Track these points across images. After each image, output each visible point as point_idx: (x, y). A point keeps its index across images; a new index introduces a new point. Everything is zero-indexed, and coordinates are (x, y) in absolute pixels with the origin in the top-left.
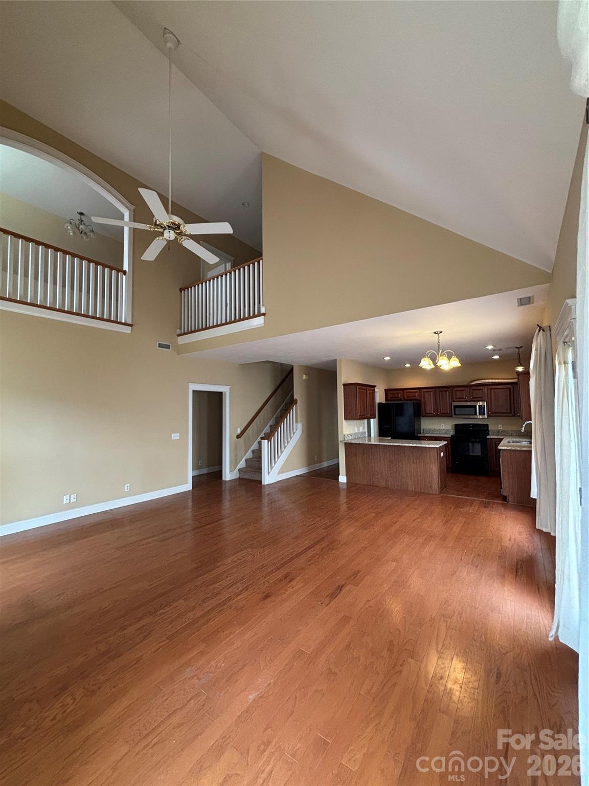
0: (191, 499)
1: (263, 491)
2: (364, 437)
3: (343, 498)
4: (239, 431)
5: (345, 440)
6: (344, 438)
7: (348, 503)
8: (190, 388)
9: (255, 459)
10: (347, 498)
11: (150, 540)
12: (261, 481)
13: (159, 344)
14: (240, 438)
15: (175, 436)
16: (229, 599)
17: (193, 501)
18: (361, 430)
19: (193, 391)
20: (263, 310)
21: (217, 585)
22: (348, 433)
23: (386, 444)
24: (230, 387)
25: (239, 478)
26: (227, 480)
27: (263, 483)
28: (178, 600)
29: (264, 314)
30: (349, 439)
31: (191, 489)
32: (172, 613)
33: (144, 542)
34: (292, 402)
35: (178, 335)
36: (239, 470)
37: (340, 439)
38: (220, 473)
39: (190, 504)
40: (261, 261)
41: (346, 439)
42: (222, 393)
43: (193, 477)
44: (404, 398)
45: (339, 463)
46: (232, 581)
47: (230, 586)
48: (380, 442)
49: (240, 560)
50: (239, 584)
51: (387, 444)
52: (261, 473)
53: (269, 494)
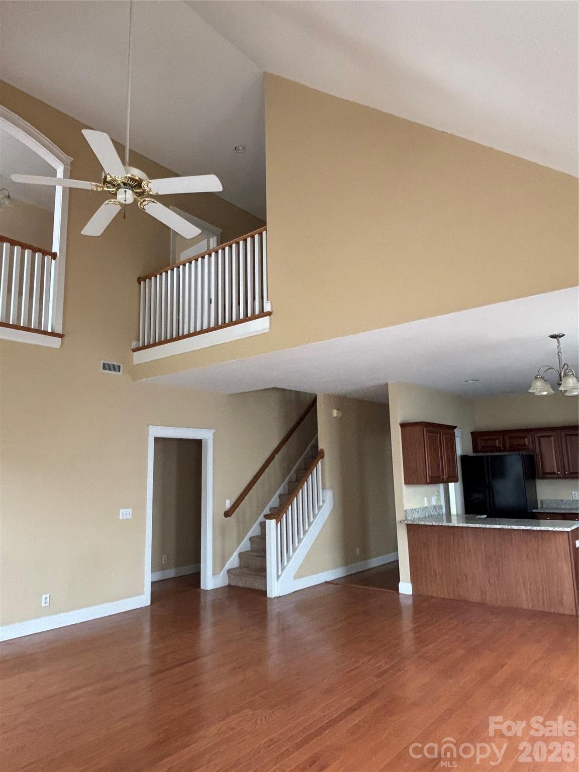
0: (149, 622)
1: (269, 608)
2: (439, 515)
3: (407, 623)
4: (228, 504)
5: (407, 520)
6: (406, 517)
7: (416, 630)
8: (150, 433)
9: (255, 554)
10: (415, 623)
12: (266, 592)
13: (104, 364)
14: (230, 516)
15: (125, 514)
17: (152, 626)
18: (434, 502)
19: (156, 439)
20: (268, 308)
22: (413, 507)
23: (478, 526)
24: (214, 431)
25: (229, 586)
26: (209, 589)
27: (269, 595)
29: (269, 314)
30: (414, 518)
31: (148, 603)
34: (316, 455)
35: (134, 350)
36: (229, 571)
37: (399, 517)
38: (195, 578)
39: (147, 629)
40: (264, 233)
41: (409, 518)
42: (201, 440)
43: (152, 583)
44: (504, 446)
45: (397, 561)
48: (467, 523)
51: (481, 526)
52: (265, 577)
53: (279, 614)
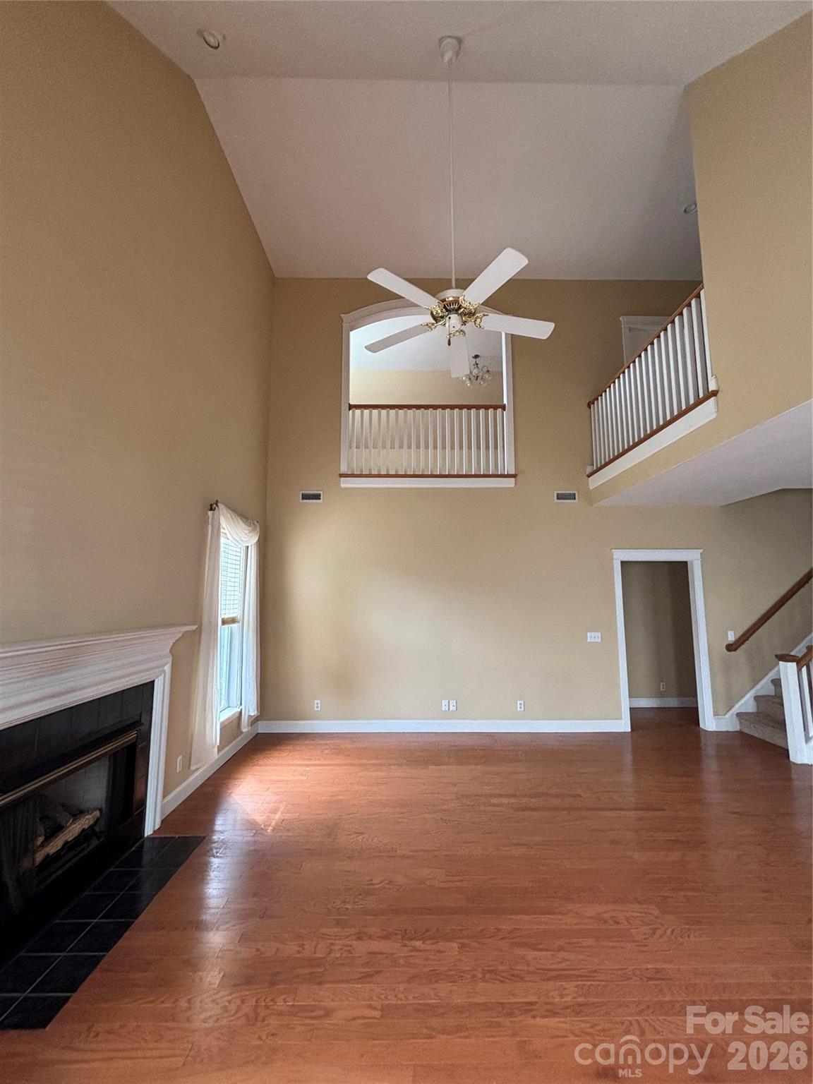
4: (731, 637)
8: (615, 557)
11: (505, 801)
12: (788, 753)
13: (558, 494)
14: (735, 650)
15: (594, 637)
16: (528, 1008)
19: (623, 563)
20: (712, 387)
21: (530, 955)
24: (701, 551)
25: (741, 733)
26: (712, 730)
27: (792, 760)
28: (449, 940)
29: (715, 393)
31: (628, 729)
32: (427, 959)
33: (494, 801)
35: (589, 476)
36: (739, 715)
38: (691, 715)
42: (686, 563)
43: (632, 709)
46: (563, 965)
47: (553, 974)
49: (617, 923)
50: (570, 986)
